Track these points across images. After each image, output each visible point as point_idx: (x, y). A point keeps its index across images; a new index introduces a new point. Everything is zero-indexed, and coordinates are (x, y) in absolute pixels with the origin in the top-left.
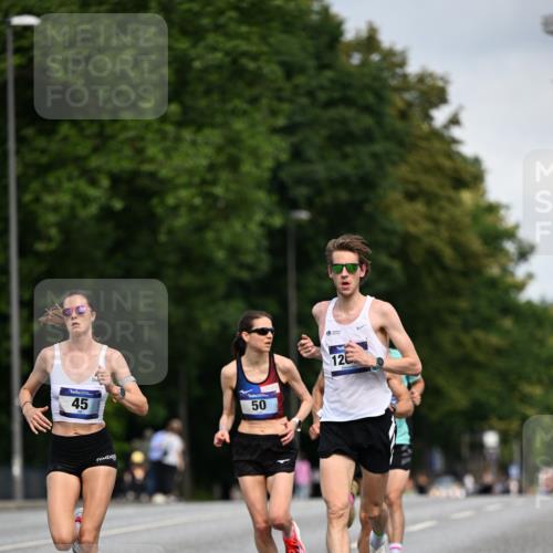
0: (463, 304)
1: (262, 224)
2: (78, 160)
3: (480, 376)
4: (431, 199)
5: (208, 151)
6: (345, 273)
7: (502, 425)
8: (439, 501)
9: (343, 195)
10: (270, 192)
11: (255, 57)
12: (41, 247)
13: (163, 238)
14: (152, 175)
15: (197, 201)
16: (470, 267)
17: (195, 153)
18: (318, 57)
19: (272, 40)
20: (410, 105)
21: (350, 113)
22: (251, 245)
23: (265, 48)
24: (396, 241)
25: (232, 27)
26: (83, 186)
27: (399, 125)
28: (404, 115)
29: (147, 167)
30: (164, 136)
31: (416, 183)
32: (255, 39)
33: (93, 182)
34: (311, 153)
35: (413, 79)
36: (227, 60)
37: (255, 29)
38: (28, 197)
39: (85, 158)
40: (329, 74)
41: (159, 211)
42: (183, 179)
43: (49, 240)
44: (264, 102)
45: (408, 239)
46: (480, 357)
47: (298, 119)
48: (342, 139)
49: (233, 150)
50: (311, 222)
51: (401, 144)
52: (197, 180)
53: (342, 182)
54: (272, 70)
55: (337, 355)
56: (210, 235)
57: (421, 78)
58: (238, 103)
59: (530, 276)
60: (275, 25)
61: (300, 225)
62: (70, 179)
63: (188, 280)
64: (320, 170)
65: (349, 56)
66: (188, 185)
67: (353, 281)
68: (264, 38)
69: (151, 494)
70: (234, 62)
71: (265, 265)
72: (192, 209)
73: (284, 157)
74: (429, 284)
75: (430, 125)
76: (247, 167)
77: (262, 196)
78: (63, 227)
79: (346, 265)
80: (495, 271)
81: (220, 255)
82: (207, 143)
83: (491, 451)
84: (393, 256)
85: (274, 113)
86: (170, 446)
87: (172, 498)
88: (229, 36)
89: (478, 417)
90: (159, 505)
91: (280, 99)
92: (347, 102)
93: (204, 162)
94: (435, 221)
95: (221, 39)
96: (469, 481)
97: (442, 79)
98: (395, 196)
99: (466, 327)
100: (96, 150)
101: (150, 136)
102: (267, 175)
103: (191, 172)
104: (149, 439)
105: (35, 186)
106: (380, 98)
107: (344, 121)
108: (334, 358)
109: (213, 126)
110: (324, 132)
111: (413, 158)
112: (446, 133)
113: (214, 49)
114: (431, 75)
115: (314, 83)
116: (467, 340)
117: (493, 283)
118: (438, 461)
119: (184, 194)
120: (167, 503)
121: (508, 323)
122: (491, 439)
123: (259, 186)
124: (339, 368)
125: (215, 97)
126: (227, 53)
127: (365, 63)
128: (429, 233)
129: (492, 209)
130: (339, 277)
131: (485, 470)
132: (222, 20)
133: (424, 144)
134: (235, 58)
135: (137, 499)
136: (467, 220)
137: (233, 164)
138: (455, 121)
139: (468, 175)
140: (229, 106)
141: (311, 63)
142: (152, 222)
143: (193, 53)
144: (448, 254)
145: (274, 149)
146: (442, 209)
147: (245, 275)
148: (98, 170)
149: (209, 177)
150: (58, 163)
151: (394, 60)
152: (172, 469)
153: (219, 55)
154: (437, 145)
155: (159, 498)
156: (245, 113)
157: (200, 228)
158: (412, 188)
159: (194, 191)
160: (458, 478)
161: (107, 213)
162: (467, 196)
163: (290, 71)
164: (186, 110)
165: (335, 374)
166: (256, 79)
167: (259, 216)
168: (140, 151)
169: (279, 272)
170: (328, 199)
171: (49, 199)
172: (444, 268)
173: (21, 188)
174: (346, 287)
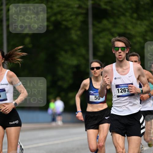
5: (145, 27)
6: (120, 51)
14: (129, 34)
26: (110, 37)
29: (128, 31)
33: (113, 36)
55: (120, 89)
67: (123, 55)
79: (120, 47)
108: (118, 90)
109: (146, 20)
124: (120, 94)
130: (118, 52)
150: (104, 30)
164: (138, 15)
165: (118, 96)
171: (101, 41)
174: (120, 57)
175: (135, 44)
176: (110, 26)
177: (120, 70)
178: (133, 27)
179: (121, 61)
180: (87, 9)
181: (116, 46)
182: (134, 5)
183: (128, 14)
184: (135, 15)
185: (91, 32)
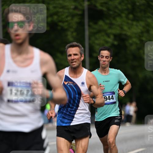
29: (124, 32)
30: (128, 23)
33: (109, 37)
49: (148, 28)
66: (135, 37)
70: (148, 3)
72: (136, 44)
93: (139, 31)
100: (110, 28)
103: (136, 34)
105: (93, 38)
109: (142, 21)
119: (134, 40)
137: (148, 31)
148: (111, 34)
149: (141, 35)
150: (99, 31)
155: (128, 124)
168: (122, 28)
171: (97, 42)
173: (90, 39)
175: (131, 45)
176: (106, 27)
178: (129, 28)
180: (83, 11)
182: (129, 6)
183: (123, 15)
184: (131, 16)
185: (87, 33)
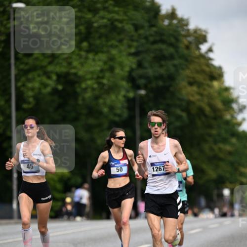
0: (214, 132)
1: (125, 96)
2: (43, 67)
3: (222, 164)
4: (199, 85)
7: (231, 186)
8: (203, 220)
9: (161, 83)
10: (128, 82)
11: (121, 21)
12: (25, 106)
13: (80, 102)
14: (75, 74)
15: (95, 86)
16: (217, 115)
17: (94, 64)
18: (149, 21)
19: (129, 14)
20: (190, 43)
21: (163, 46)
22: (119, 105)
23: (125, 18)
24: (184, 104)
25: (111, 8)
26: (44, 79)
27: (186, 52)
28: (187, 47)
30: (80, 57)
31: (193, 78)
32: (121, 13)
33: (49, 78)
34: (146, 64)
35: (192, 32)
36: (109, 23)
37: (121, 9)
38: (19, 84)
39: (45, 67)
40: (154, 29)
41: (78, 90)
42: (89, 76)
43: (29, 103)
44: (125, 42)
45: (189, 102)
46: (221, 155)
47: (140, 49)
48: (160, 58)
49: (111, 63)
50: (146, 95)
51: (186, 60)
52: (95, 76)
53: (160, 77)
54: (129, 27)
56: (101, 101)
57: (196, 31)
58: (114, 42)
59: (244, 119)
60: (130, 7)
61: (141, 97)
62: (39, 76)
63: (92, 121)
64: (150, 72)
65: (163, 21)
66: (92, 79)
68: (125, 13)
69: (75, 217)
70: (112, 24)
71: (126, 114)
72: (93, 89)
73: (134, 66)
74: (199, 123)
75: (199, 51)
76: (118, 71)
77: (124, 83)
78: (36, 98)
79: (157, 123)
80: (228, 117)
81: (105, 110)
82: (100, 60)
83: (227, 198)
84: (183, 110)
85: (130, 46)
86: (83, 195)
87: (84, 218)
88: (110, 12)
89: (221, 182)
90: (78, 222)
91: (132, 40)
92: (162, 41)
93: (98, 68)
94: (201, 95)
95: (106, 13)
96: (217, 211)
97: (205, 31)
98: (184, 83)
99: (215, 142)
100: (50, 63)
101: (74, 57)
102: (126, 74)
103: (92, 73)
104: (74, 192)
105: (23, 79)
106: (177, 40)
107: (161, 50)
109: (102, 52)
110: (152, 55)
111: (192, 67)
112: (206, 56)
113: (103, 18)
114: (200, 30)
115: (148, 33)
116: (216, 148)
117: (227, 123)
118: (203, 202)
119: (89, 82)
120: (82, 221)
121: (234, 140)
122: (226, 192)
123: (123, 79)
124: (155, 173)
125: (104, 39)
126: (109, 20)
127: (170, 24)
128: (199, 100)
129: (227, 89)
131: (224, 206)
132: (107, 5)
133: (196, 60)
134: (112, 21)
135: (69, 219)
136: (216, 94)
137: (112, 69)
138: (210, 50)
139: (216, 74)
140: (110, 43)
141: (146, 24)
142: (75, 95)
143: (93, 20)
144: (207, 109)
145: (130, 63)
146: (204, 89)
147: (117, 119)
148: (52, 72)
149: (101, 75)
150: (34, 69)
151: (183, 23)
152: (84, 206)
153: (105, 21)
154: (202, 61)
155: (78, 219)
156: (117, 46)
157: (97, 98)
158: (191, 80)
159: (94, 81)
160: (212, 210)
161: (55, 91)
162: (216, 84)
163: (137, 27)
164: (90, 45)
166: (122, 31)
167: (123, 93)
168: (70, 64)
169: (132, 118)
170: (154, 85)
172: (206, 116)
173: (17, 80)
174: (156, 133)
177: (156, 146)
178: (82, 65)
179: (157, 138)
181: (152, 121)
182: (82, 28)
184: (85, 44)
